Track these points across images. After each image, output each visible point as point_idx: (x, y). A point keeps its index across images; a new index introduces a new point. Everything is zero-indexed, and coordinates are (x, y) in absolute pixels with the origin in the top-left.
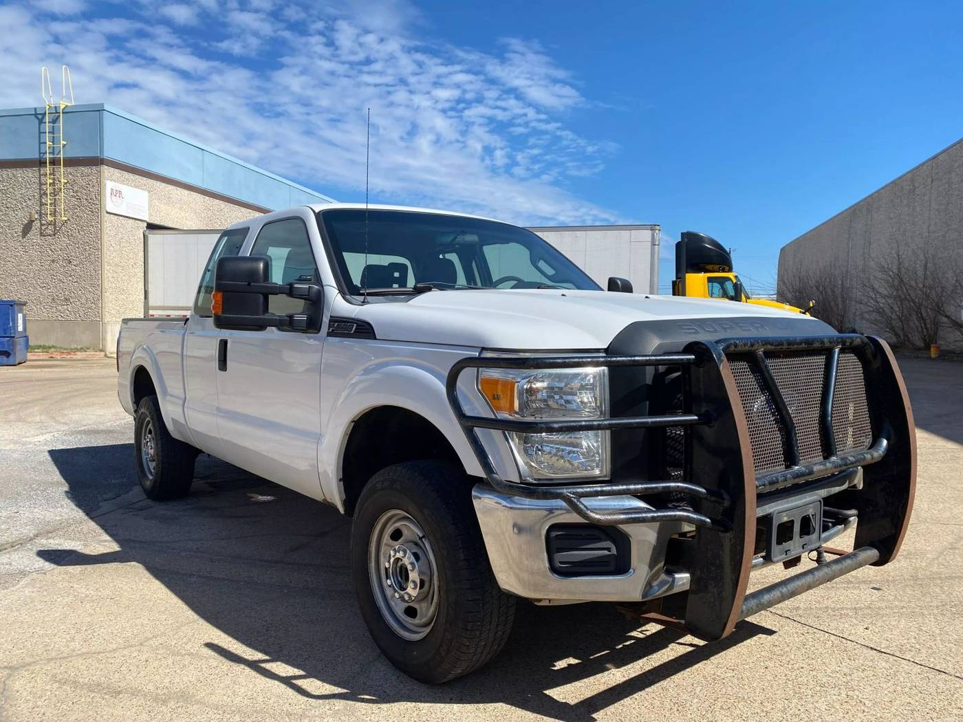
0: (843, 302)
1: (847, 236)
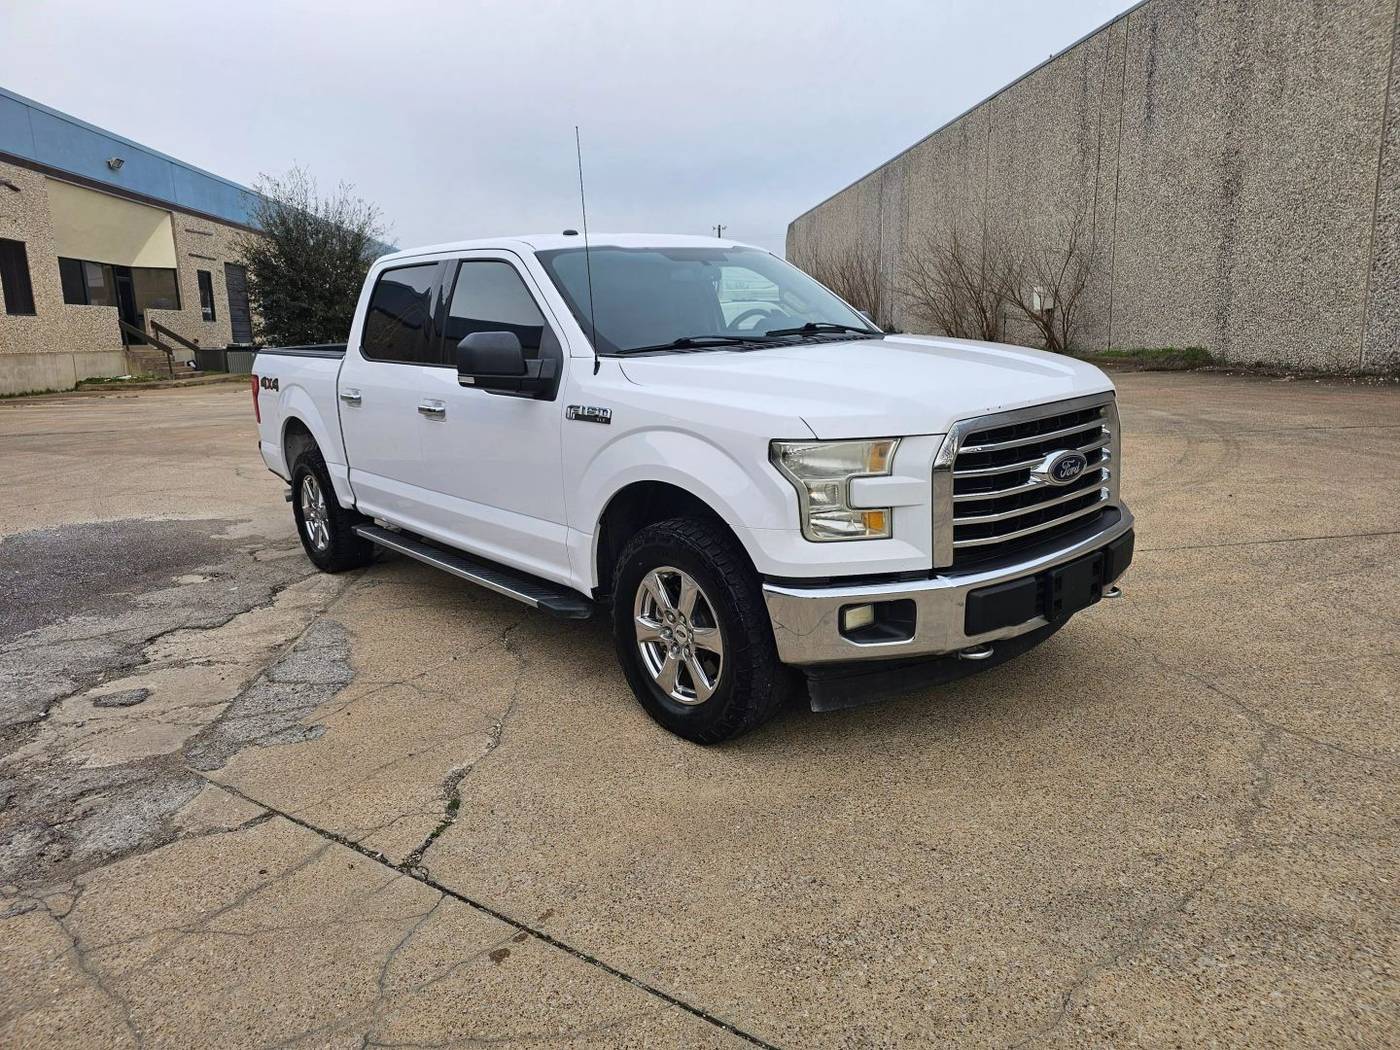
0: (877, 293)
1: (877, 206)
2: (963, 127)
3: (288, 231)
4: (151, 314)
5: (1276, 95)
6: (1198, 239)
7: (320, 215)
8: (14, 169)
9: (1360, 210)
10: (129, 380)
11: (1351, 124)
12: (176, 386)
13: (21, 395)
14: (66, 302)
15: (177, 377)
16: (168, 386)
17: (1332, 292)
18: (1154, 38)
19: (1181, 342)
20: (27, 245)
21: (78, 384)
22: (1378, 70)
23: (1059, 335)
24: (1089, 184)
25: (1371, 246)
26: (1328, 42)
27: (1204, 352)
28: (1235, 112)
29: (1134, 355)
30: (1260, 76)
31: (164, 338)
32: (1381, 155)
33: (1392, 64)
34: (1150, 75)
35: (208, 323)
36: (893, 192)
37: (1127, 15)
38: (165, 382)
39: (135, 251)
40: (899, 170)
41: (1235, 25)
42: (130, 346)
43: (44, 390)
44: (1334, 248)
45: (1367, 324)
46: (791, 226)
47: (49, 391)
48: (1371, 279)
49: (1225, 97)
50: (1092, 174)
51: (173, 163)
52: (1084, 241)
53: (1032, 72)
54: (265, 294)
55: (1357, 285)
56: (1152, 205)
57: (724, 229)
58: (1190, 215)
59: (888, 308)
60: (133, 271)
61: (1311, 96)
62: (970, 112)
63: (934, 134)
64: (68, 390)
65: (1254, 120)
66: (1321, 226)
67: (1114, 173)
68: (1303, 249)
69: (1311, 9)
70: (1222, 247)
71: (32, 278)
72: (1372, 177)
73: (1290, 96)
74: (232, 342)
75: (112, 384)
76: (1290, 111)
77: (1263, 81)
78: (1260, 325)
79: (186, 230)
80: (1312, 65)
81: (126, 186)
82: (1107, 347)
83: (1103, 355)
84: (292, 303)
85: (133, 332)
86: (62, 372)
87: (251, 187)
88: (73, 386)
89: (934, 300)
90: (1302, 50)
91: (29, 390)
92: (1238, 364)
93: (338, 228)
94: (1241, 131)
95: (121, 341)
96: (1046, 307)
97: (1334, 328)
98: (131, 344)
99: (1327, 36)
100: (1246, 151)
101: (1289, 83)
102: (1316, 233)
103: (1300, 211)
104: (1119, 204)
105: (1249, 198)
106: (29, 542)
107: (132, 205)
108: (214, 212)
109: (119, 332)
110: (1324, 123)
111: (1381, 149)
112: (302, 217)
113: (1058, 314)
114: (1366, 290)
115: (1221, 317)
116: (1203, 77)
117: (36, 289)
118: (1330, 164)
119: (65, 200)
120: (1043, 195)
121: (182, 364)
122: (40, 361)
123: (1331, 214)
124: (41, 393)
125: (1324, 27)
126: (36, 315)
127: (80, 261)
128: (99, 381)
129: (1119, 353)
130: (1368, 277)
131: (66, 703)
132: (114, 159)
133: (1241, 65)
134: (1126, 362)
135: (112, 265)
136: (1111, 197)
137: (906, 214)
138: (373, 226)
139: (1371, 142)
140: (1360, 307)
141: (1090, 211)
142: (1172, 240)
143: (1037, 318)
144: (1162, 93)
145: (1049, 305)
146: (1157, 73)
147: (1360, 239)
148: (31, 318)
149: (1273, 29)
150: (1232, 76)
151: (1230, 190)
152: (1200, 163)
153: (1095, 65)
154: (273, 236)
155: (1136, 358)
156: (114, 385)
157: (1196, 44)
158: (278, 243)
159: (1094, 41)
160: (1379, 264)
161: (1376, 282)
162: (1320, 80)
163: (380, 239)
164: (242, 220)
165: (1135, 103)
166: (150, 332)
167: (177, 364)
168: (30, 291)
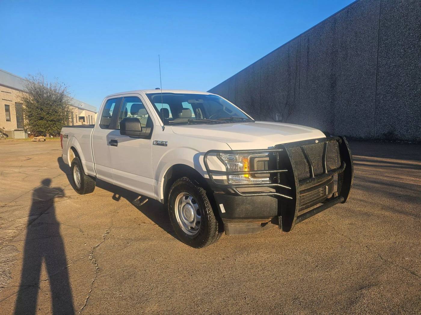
2: (253, 67)
3: (37, 92)
5: (345, 59)
6: (324, 100)
7: (49, 87)
9: (372, 92)
11: (368, 67)
17: (365, 115)
18: (308, 42)
22: (374, 52)
24: (291, 84)
25: (376, 102)
26: (359, 44)
28: (333, 63)
30: (340, 53)
32: (377, 76)
33: (378, 50)
34: (308, 52)
35: (8, 122)
36: (233, 86)
40: (234, 80)
41: (332, 39)
44: (364, 103)
45: (375, 125)
48: (376, 112)
49: (330, 59)
50: (292, 81)
52: (290, 100)
54: (28, 112)
55: (372, 113)
56: (310, 90)
58: (321, 93)
61: (355, 59)
62: (255, 63)
65: (339, 66)
66: (360, 96)
67: (298, 81)
68: (355, 103)
69: (354, 34)
70: (331, 102)
72: (375, 82)
73: (349, 59)
74: (17, 128)
76: (349, 63)
77: (341, 55)
78: (344, 125)
80: (355, 50)
90: (352, 46)
93: (55, 92)
94: (335, 69)
97: (366, 126)
99: (359, 42)
100: (337, 74)
101: (349, 55)
102: (359, 98)
103: (354, 92)
104: (300, 90)
105: (339, 88)
108: (12, 86)
110: (359, 67)
111: (377, 74)
112: (42, 88)
113: (283, 121)
114: (375, 115)
115: (332, 122)
116: (323, 53)
118: (362, 78)
120: (277, 87)
123: (363, 93)
125: (358, 40)
133: (334, 50)
136: (298, 88)
137: (237, 92)
139: (374, 72)
140: (373, 120)
142: (316, 100)
144: (311, 58)
145: (281, 118)
146: (310, 52)
147: (372, 100)
149: (343, 40)
150: (332, 53)
151: (333, 85)
152: (324, 78)
153: (291, 49)
154: (32, 94)
157: (321, 44)
158: (33, 96)
160: (378, 107)
162: (358, 54)
163: (69, 95)
165: (304, 61)
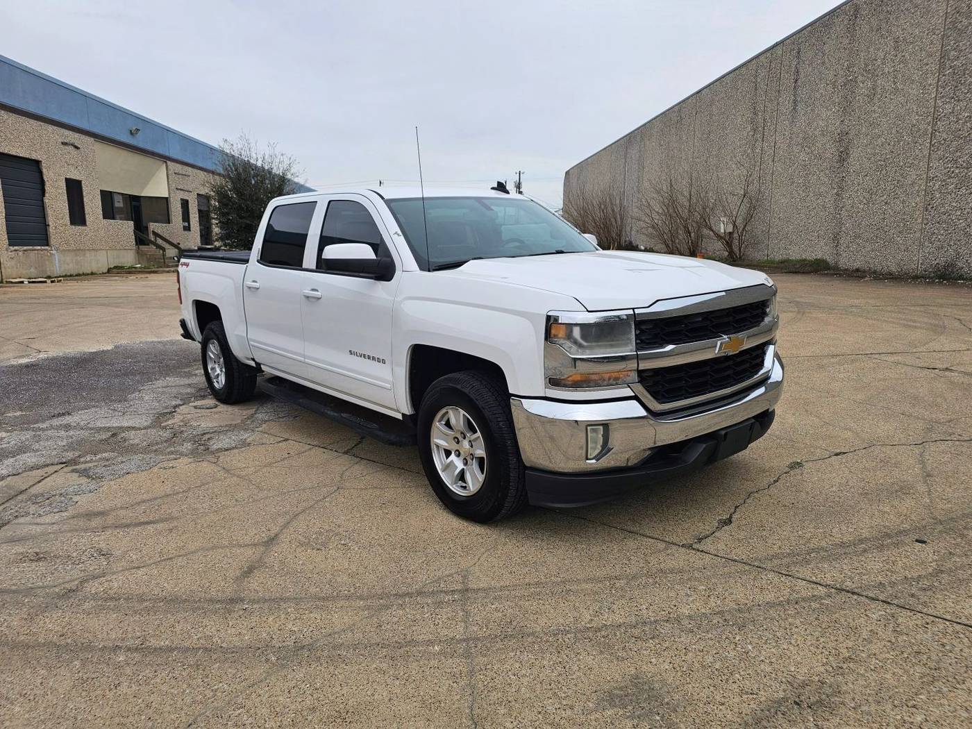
0: (622, 219)
1: (624, 161)
2: (679, 111)
3: (239, 174)
4: (153, 226)
5: (871, 97)
6: (823, 189)
7: (259, 164)
8: (77, 135)
9: (918, 173)
10: (140, 268)
11: (914, 118)
12: (168, 272)
13: (76, 275)
14: (104, 218)
15: (168, 266)
16: (163, 272)
17: (902, 225)
18: (798, 57)
19: (811, 255)
20: (83, 182)
21: (109, 271)
22: (930, 85)
23: (736, 250)
24: (757, 151)
25: (925, 195)
26: (902, 66)
27: (824, 261)
28: (846, 107)
29: (781, 263)
30: (861, 85)
31: (160, 241)
32: (931, 138)
33: (938, 81)
34: (796, 81)
35: (186, 232)
36: (634, 152)
37: (782, 42)
38: (161, 269)
39: (144, 185)
40: (638, 138)
41: (847, 52)
42: (140, 247)
43: (89, 272)
44: (903, 197)
45: (921, 245)
46: (567, 173)
47: (92, 274)
48: (925, 217)
49: (840, 98)
50: (759, 144)
51: (168, 130)
52: (753, 189)
53: (723, 77)
54: (224, 215)
55: (916, 220)
56: (796, 166)
57: (523, 173)
58: (818, 173)
59: (628, 229)
60: (142, 199)
61: (891, 99)
62: (684, 101)
63: (661, 114)
64: (103, 273)
65: (858, 114)
66: (896, 182)
67: (772, 144)
68: (885, 197)
69: (892, 44)
70: (837, 194)
71: (85, 203)
72: (926, 152)
73: (879, 99)
74: (200, 245)
75: (130, 270)
76: (879, 108)
77: (863, 88)
78: (859, 245)
79: (175, 173)
80: (892, 80)
81: (141, 145)
82: (766, 258)
83: (763, 263)
84: (241, 221)
85: (142, 238)
86: (101, 261)
87: (217, 147)
88: (106, 271)
89: (657, 225)
90: (886, 70)
91: (81, 273)
92: (846, 270)
93: (270, 173)
94: (850, 120)
95: (134, 242)
96: (727, 231)
97: (903, 248)
98: (141, 245)
99: (901, 62)
100: (852, 133)
101: (879, 90)
102: (893, 187)
103: (884, 172)
104: (775, 165)
105: (854, 162)
106: (128, 348)
107: (142, 157)
108: (190, 161)
109: (133, 237)
110: (898, 117)
111: (931, 134)
112: (247, 166)
113: (736, 235)
114: (922, 223)
115: (836, 238)
116: (828, 85)
117: (87, 209)
118: (902, 143)
119: (104, 154)
120: (729, 157)
121: (170, 258)
122: (88, 254)
123: (902, 175)
124: (88, 274)
125: (899, 56)
126: (86, 226)
127: (111, 192)
128: (122, 268)
129: (773, 262)
130: (923, 216)
131: (181, 408)
132: (134, 129)
133: (851, 78)
134: (776, 267)
135: (130, 195)
136: (770, 160)
137: (642, 167)
138: (292, 172)
139: (926, 130)
140: (918, 235)
141: (757, 168)
142: (806, 188)
143: (721, 238)
144: (803, 93)
145: (730, 229)
146: (800, 80)
147: (918, 191)
148: (84, 228)
149: (870, 56)
150: (845, 85)
151: (843, 157)
152: (825, 140)
153: (763, 73)
154: (230, 178)
155: (783, 265)
156: (130, 271)
157: (823, 63)
158: (233, 182)
159: (762, 58)
160: (929, 207)
161: (927, 219)
162: (897, 89)
163: (296, 180)
164: (210, 167)
165: (786, 100)
166: (152, 238)
167: (168, 258)
168: (84, 211)
